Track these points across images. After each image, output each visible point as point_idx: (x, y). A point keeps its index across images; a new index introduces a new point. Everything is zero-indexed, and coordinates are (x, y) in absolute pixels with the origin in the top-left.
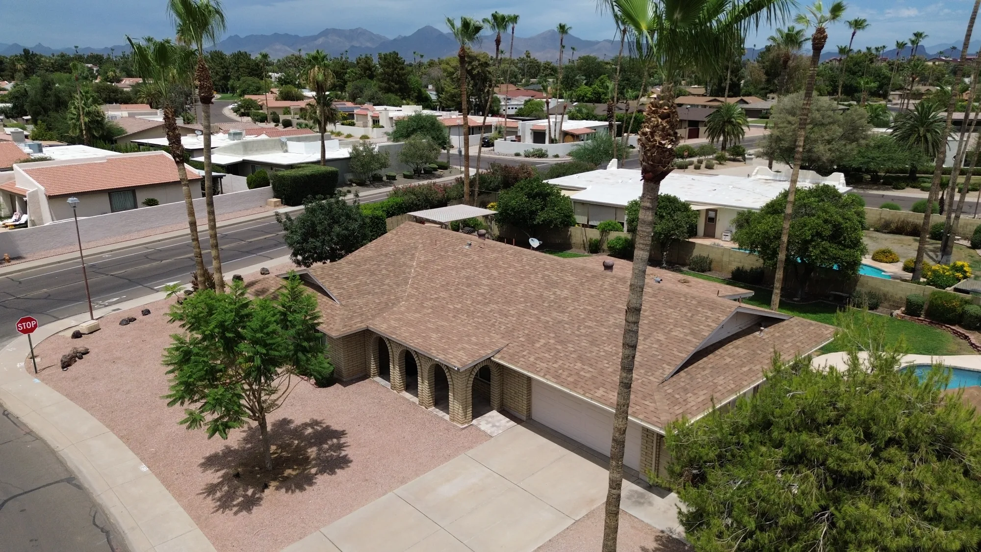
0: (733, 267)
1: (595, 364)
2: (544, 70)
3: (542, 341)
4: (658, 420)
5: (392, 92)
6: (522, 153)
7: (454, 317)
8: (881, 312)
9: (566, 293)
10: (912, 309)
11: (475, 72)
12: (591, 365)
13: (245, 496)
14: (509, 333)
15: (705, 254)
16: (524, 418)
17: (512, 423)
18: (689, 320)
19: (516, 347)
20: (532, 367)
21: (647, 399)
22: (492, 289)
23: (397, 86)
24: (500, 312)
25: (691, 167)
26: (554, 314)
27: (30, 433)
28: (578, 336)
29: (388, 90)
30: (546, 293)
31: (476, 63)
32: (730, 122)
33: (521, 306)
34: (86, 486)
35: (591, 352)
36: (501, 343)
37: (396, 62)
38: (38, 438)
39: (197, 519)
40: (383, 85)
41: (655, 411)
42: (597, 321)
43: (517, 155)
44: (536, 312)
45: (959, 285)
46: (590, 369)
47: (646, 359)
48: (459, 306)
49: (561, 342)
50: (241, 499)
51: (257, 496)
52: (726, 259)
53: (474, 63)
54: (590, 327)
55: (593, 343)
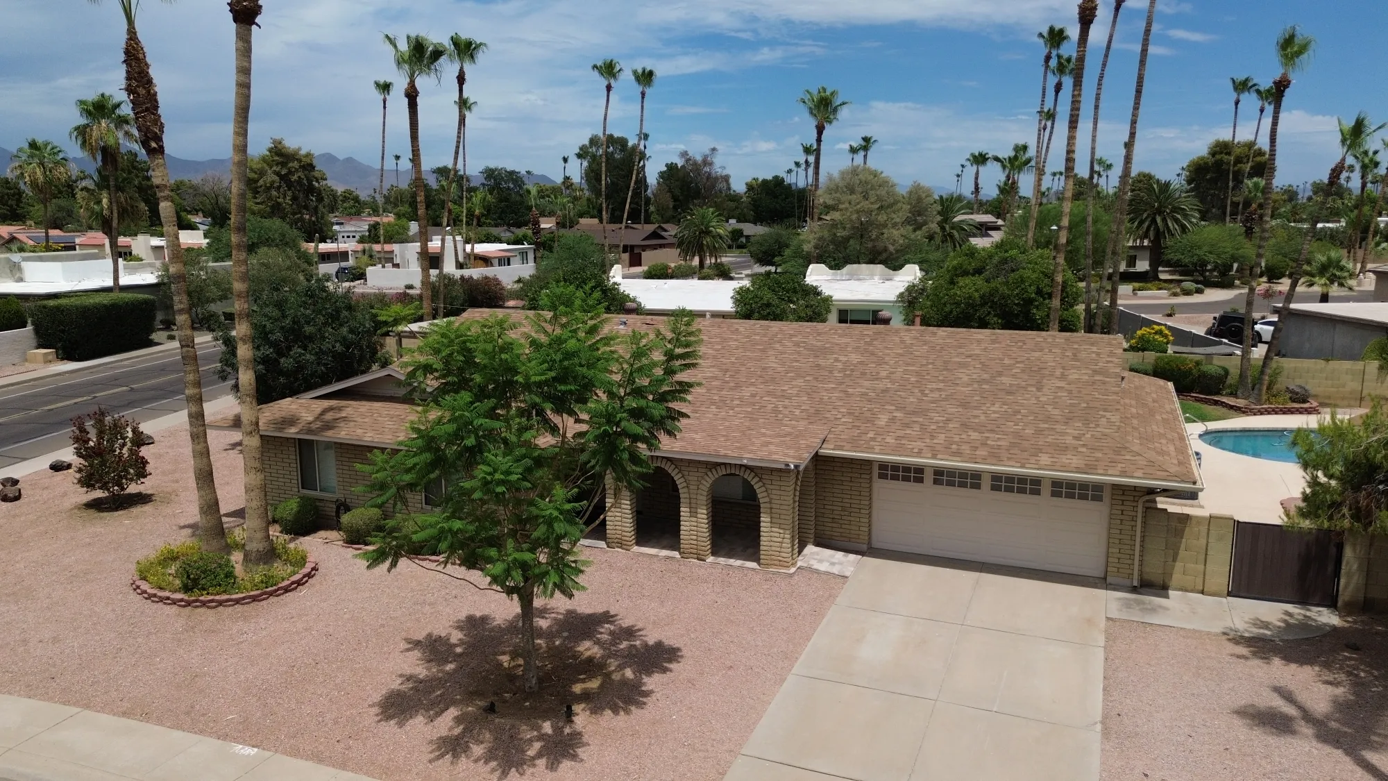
1: (996, 429)
3: (883, 417)
4: (1168, 474)
6: (416, 285)
9: (855, 358)
11: (295, 177)
12: (992, 431)
13: (541, 737)
16: (865, 547)
17: (852, 557)
19: (846, 430)
21: (1123, 453)
24: (769, 393)
26: (867, 384)
28: (933, 402)
30: (822, 362)
31: (295, 164)
33: (799, 383)
35: (976, 417)
37: (134, 168)
41: (1152, 464)
42: (943, 381)
43: (409, 287)
44: (833, 386)
45: (1170, 349)
46: (999, 436)
47: (1067, 411)
49: (914, 413)
50: (537, 745)
51: (567, 730)
53: (291, 165)
54: (939, 390)
55: (964, 405)
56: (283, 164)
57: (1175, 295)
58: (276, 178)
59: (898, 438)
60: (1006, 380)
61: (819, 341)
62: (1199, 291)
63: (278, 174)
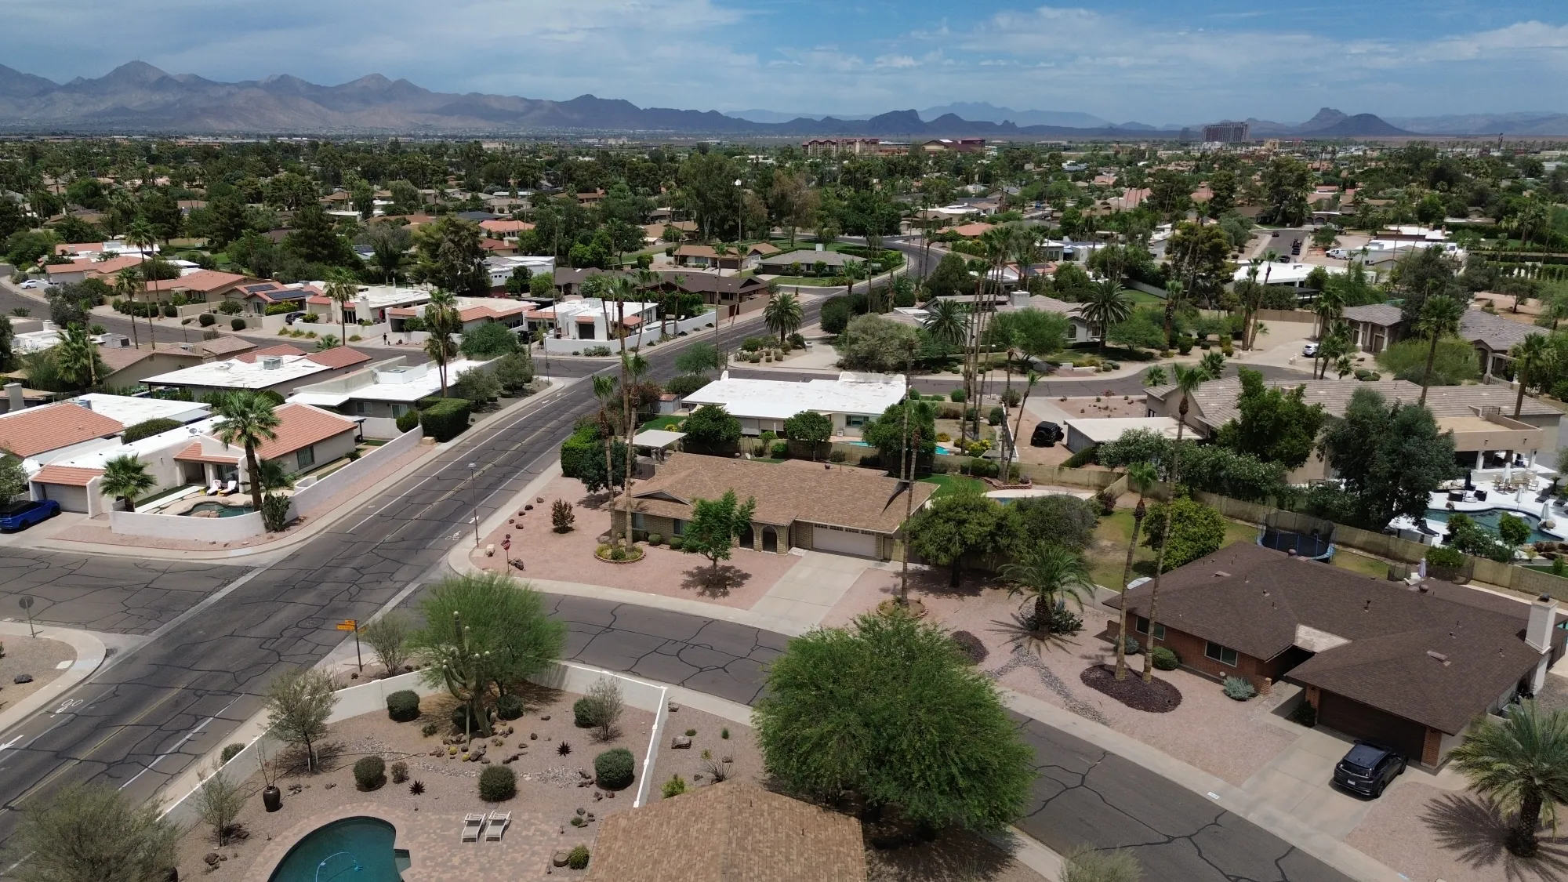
0: (860, 457)
1: (848, 513)
2: (433, 175)
3: (817, 508)
5: (319, 260)
6: (581, 351)
8: (949, 474)
10: (964, 470)
11: (465, 244)
13: (720, 592)
14: (796, 507)
15: (839, 450)
16: (811, 548)
17: (806, 551)
19: (804, 514)
20: (818, 519)
21: (878, 522)
23: (325, 252)
24: (783, 498)
25: (763, 360)
26: (814, 495)
29: (310, 258)
30: (802, 485)
31: (465, 233)
32: (787, 312)
35: (843, 509)
36: (796, 512)
37: (321, 220)
40: (304, 250)
41: (883, 526)
42: (838, 495)
43: (576, 354)
44: (804, 495)
45: (984, 454)
46: (847, 516)
47: (869, 508)
49: (826, 507)
50: (719, 594)
51: (725, 591)
52: (854, 452)
54: (836, 498)
56: (456, 233)
57: (1098, 371)
58: (452, 245)
59: (820, 517)
62: (1117, 368)
63: (452, 241)
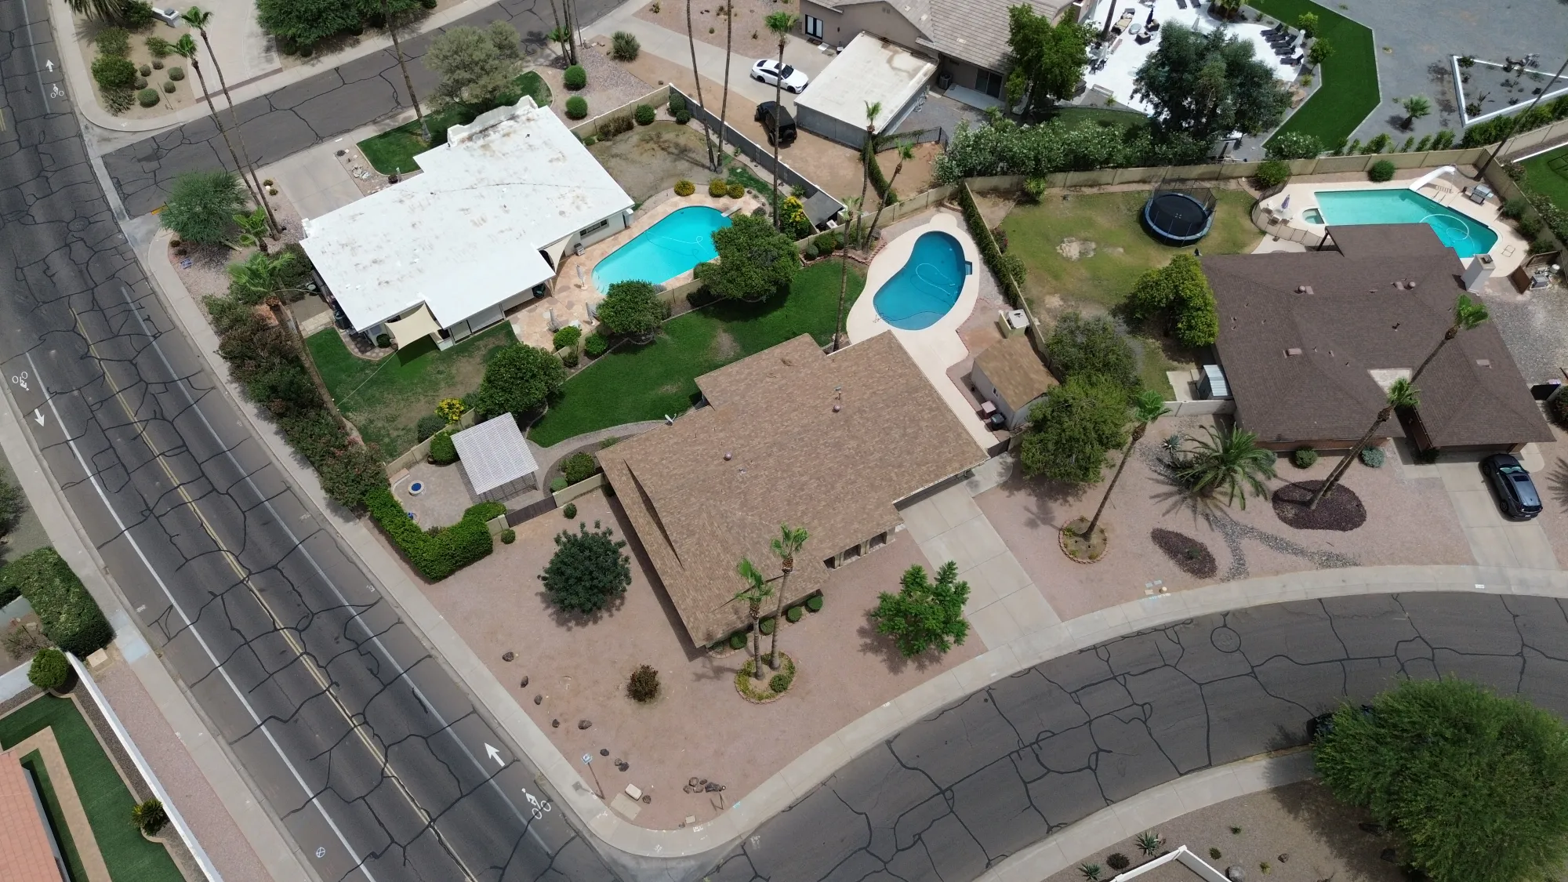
1: (927, 461)
3: (893, 474)
7: (834, 509)
9: (853, 443)
14: (873, 488)
18: (920, 405)
20: (912, 489)
22: (818, 479)
26: (871, 458)
27: (824, 784)
28: (899, 457)
30: (844, 453)
33: (850, 471)
34: (896, 733)
36: (881, 494)
38: (833, 775)
39: (942, 672)
41: (974, 455)
42: (892, 442)
48: (823, 503)
49: (900, 466)
54: (895, 448)
55: (909, 453)
59: (906, 483)
60: (909, 431)
61: (831, 438)
